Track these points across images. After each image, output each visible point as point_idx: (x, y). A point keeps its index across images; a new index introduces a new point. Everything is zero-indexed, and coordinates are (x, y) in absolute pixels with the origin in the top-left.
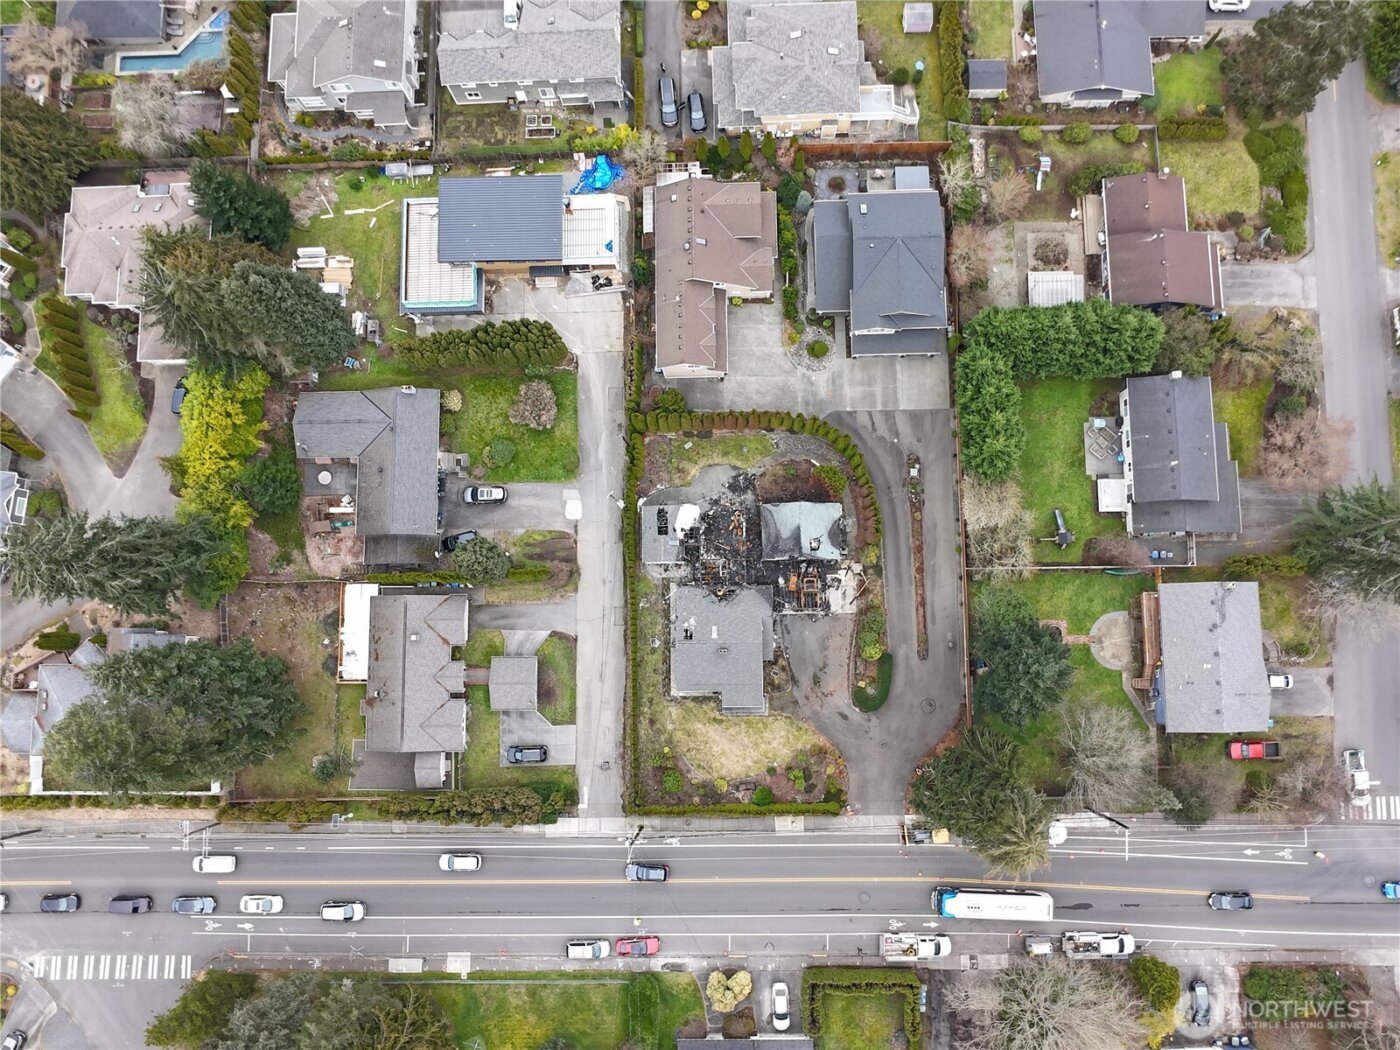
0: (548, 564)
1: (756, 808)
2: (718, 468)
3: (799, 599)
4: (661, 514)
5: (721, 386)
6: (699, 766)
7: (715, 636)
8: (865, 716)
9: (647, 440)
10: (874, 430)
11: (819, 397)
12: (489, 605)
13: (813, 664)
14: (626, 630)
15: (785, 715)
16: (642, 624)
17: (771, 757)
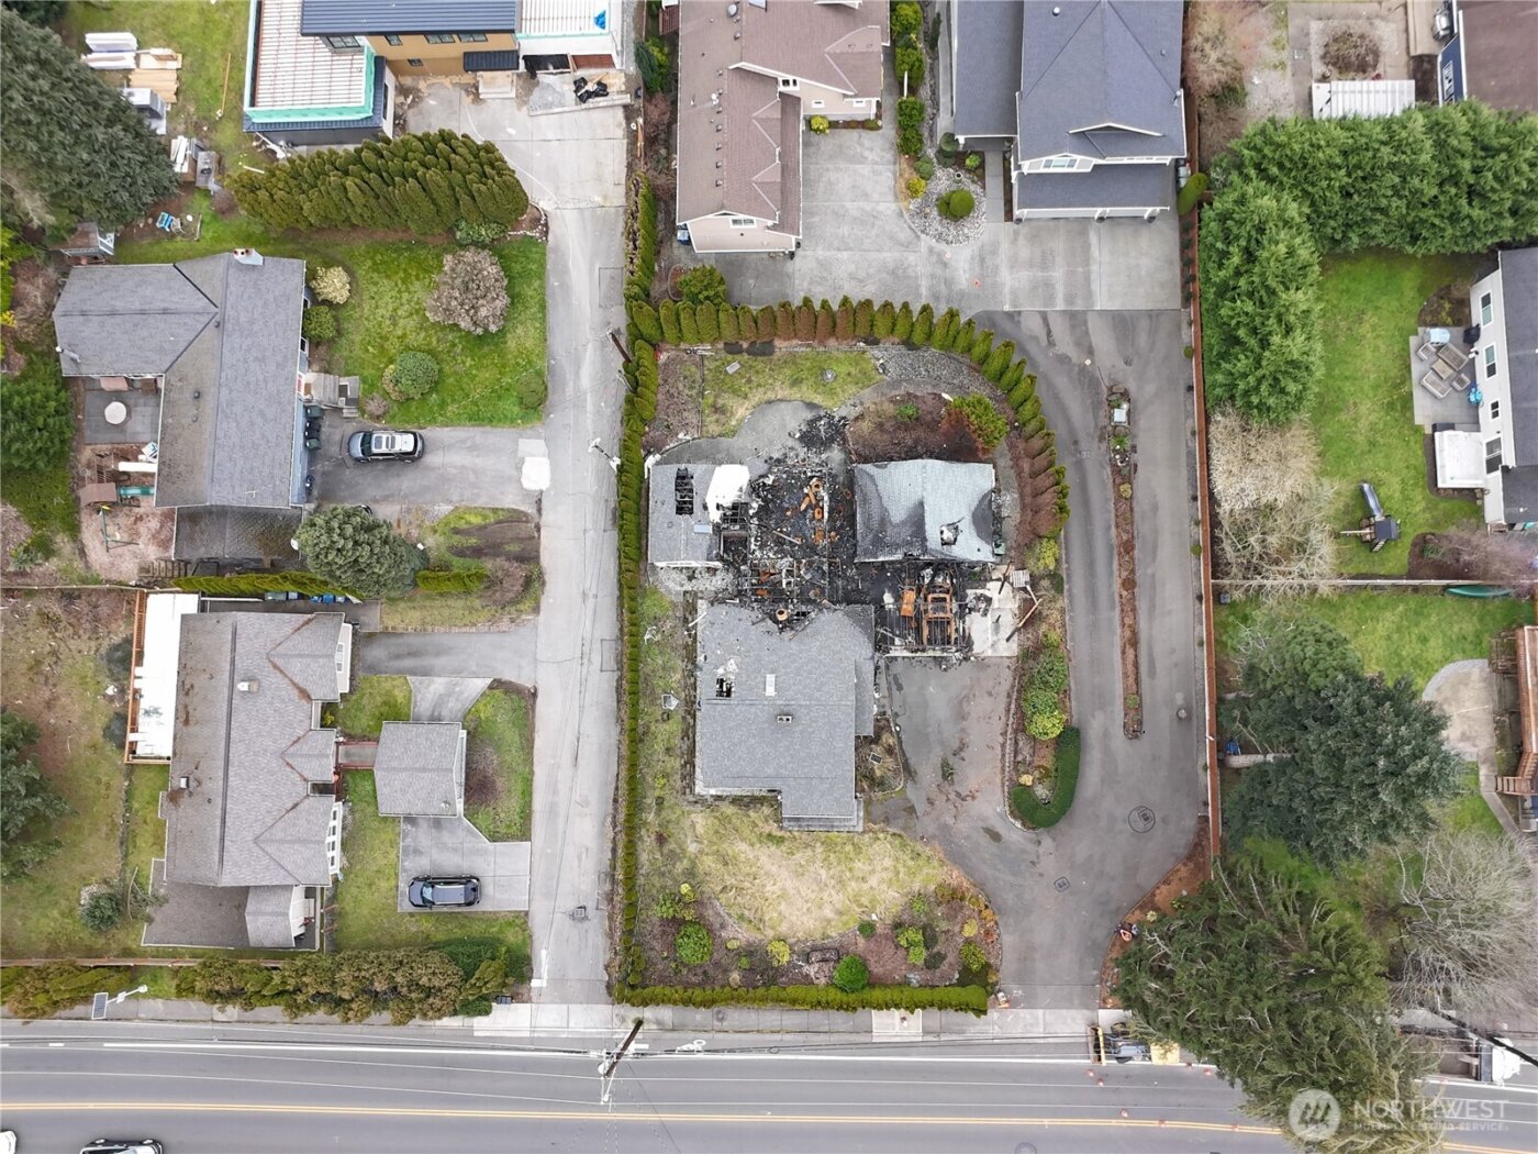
0: (488, 565)
1: (839, 996)
2: (783, 405)
3: (919, 630)
4: (683, 480)
5: (790, 266)
6: (741, 917)
7: (770, 691)
8: (1031, 834)
9: (663, 357)
10: (1051, 344)
11: (956, 288)
12: (386, 633)
13: (942, 743)
14: (620, 679)
15: (891, 830)
16: (648, 670)
17: (866, 903)
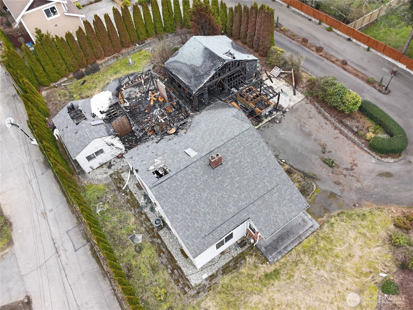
8: (401, 160)
13: (312, 152)
14: (92, 248)
15: (335, 213)
16: (109, 226)
17: (368, 270)
